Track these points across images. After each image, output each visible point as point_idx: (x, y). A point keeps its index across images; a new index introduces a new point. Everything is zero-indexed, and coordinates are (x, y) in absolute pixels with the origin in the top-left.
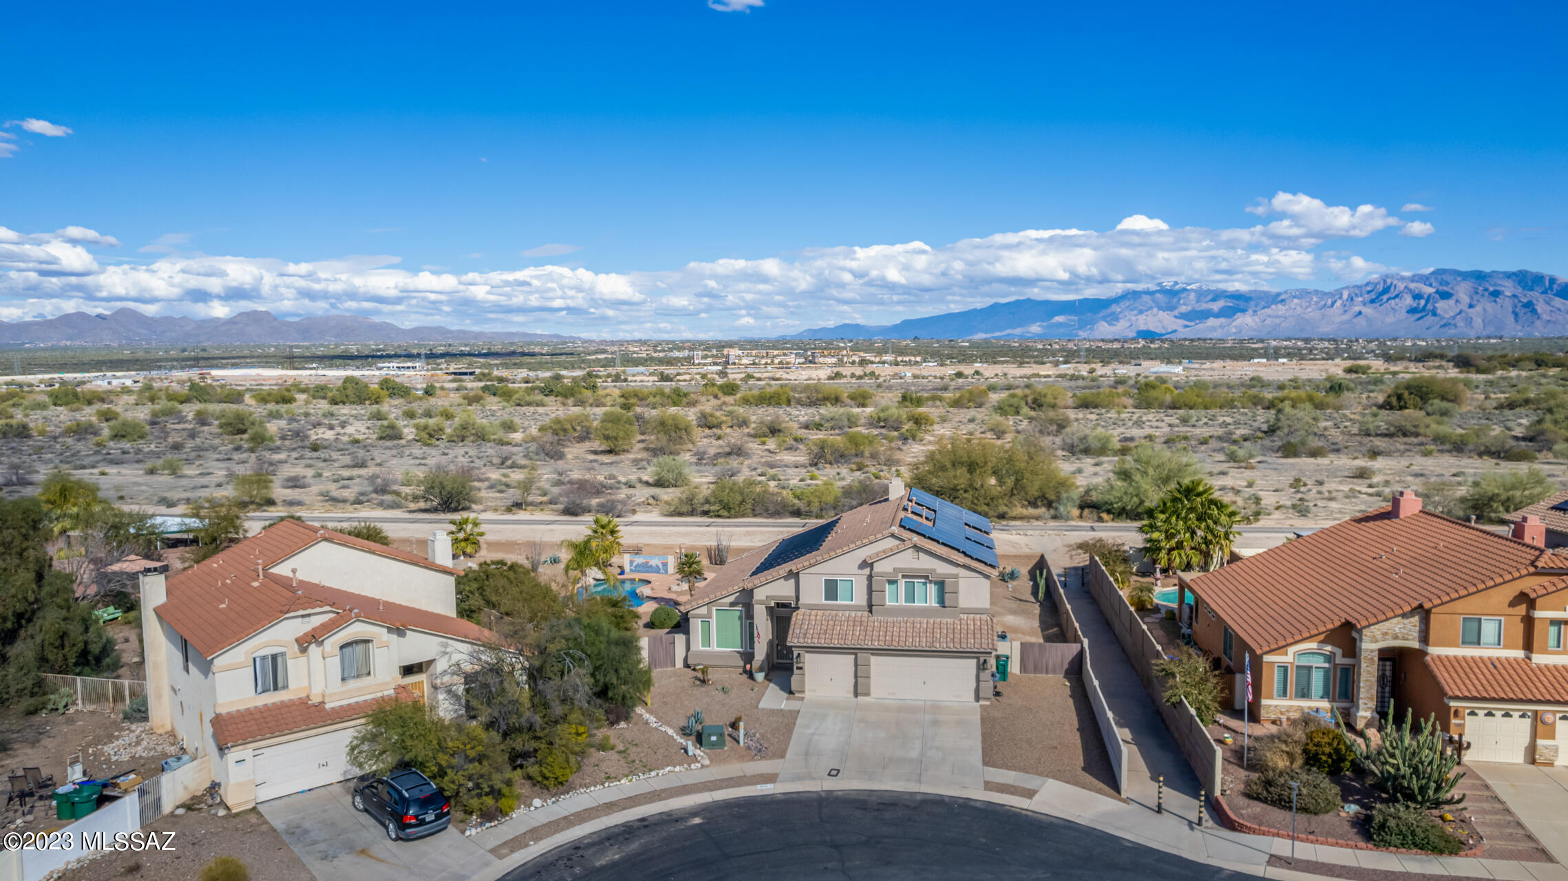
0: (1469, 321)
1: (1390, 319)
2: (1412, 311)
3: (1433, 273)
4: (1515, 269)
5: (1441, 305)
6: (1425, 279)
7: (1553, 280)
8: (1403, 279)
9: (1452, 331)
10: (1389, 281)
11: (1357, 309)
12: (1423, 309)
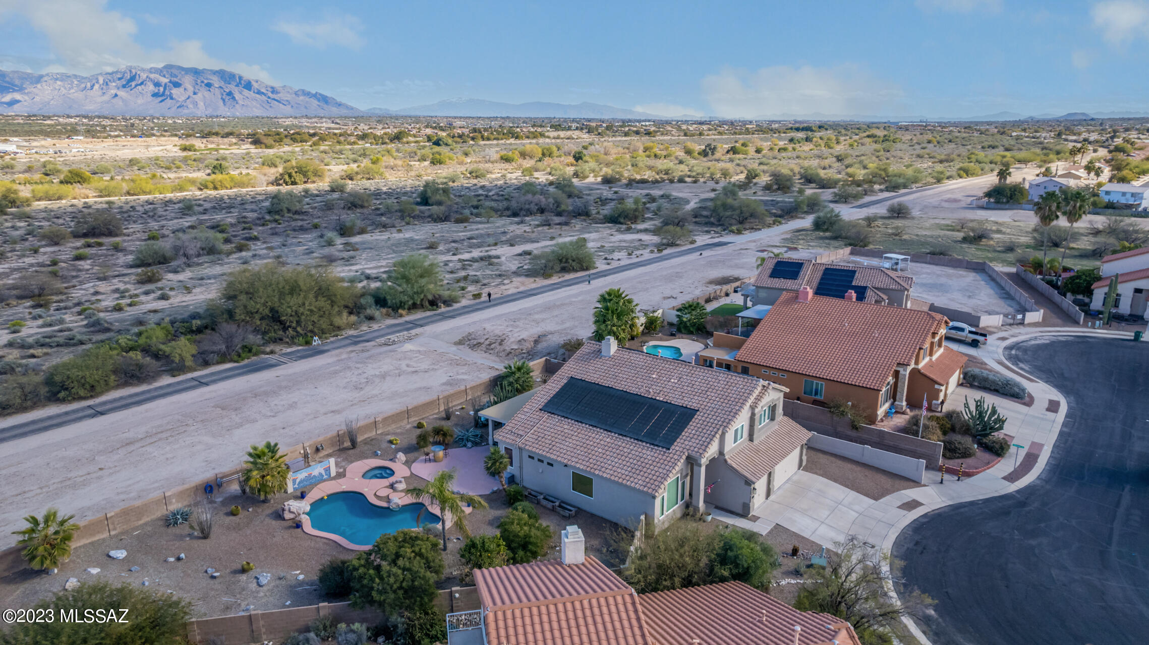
0: (196, 104)
1: (140, 101)
2: (155, 95)
3: (165, 67)
4: (217, 68)
5: (175, 91)
6: (160, 71)
7: (240, 78)
8: (143, 70)
10: (134, 71)
11: (113, 92)
12: (163, 94)
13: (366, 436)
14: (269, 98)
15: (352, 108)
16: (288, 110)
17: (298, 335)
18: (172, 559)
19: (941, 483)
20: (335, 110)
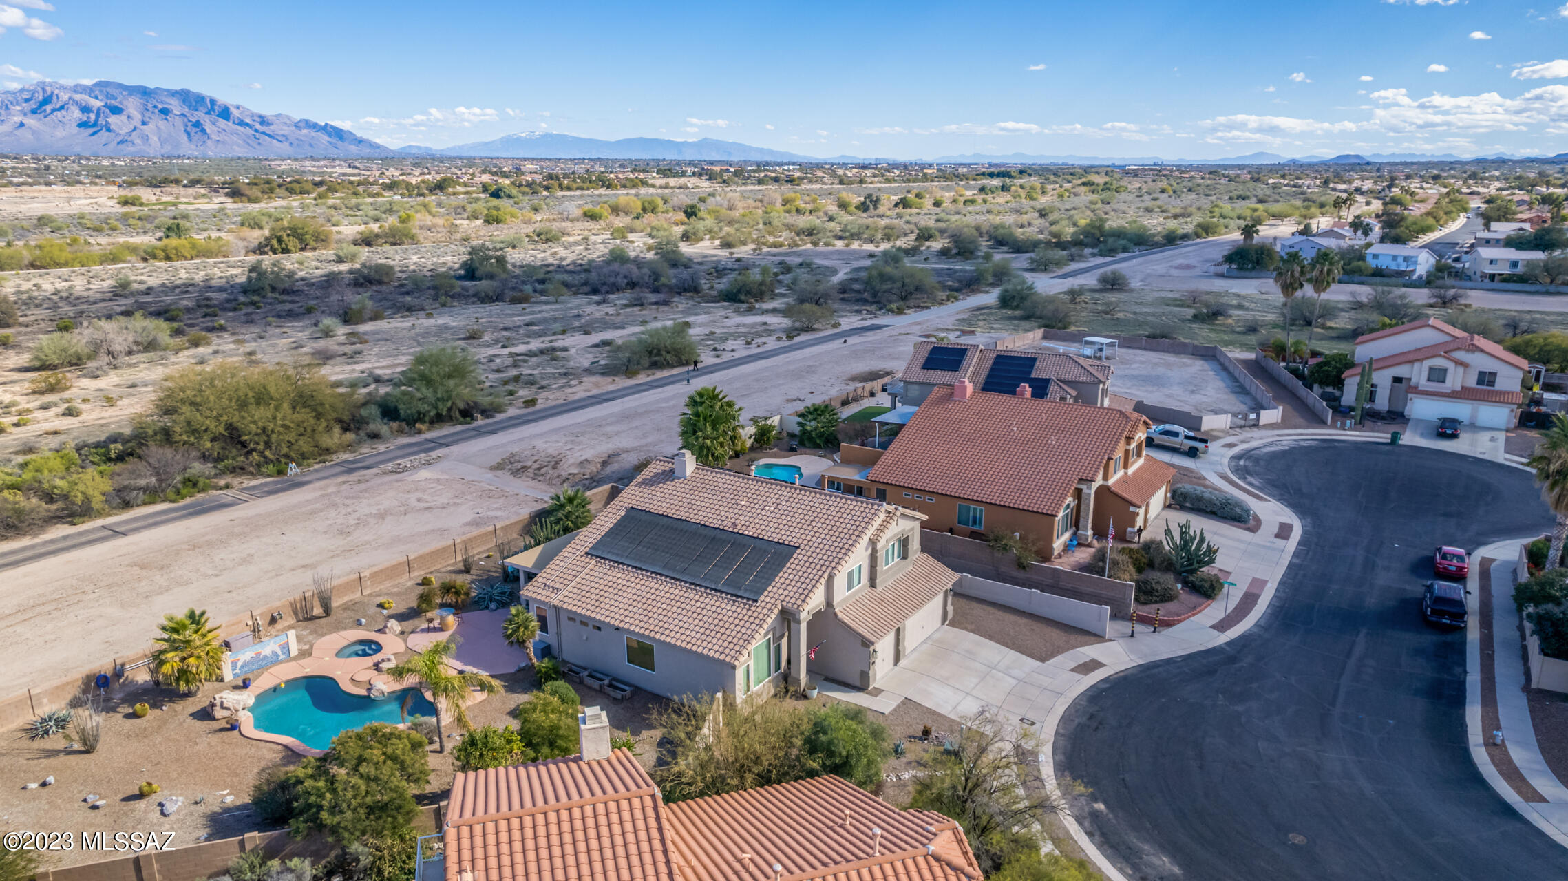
0: (146, 139)
1: (60, 133)
2: (83, 125)
3: (96, 84)
4: (178, 88)
5: (113, 120)
6: (89, 91)
7: (213, 102)
8: (63, 88)
9: (131, 149)
10: (49, 90)
11: (18, 119)
12: (95, 124)
13: (346, 599)
14: (256, 131)
15: (378, 146)
16: (284, 148)
17: (267, 461)
18: (33, 786)
19: (1132, 636)
20: (354, 149)
